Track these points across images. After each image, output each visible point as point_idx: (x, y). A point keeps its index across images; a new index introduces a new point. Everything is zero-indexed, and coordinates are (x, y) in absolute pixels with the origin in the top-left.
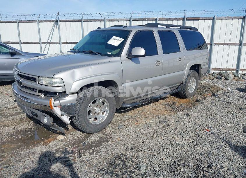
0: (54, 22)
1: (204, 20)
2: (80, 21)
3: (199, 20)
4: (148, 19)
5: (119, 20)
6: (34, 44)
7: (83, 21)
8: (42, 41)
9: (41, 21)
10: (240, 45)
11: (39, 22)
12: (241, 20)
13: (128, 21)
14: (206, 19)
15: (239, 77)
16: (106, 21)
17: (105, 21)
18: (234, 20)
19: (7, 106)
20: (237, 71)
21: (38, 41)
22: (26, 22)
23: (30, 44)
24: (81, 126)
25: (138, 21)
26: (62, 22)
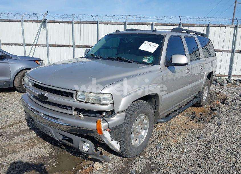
0: (41, 22)
1: (199, 26)
2: (70, 23)
3: (194, 26)
4: (143, 23)
5: (114, 23)
6: (17, 46)
7: (75, 23)
8: (26, 43)
9: (26, 21)
10: (233, 52)
11: (23, 22)
12: (234, 28)
13: (123, 24)
14: (201, 25)
15: (232, 83)
16: (100, 24)
17: (98, 23)
18: (227, 28)
19: (5, 122)
20: (229, 77)
21: (21, 42)
22: (8, 22)
23: (11, 45)
24: (126, 151)
25: (134, 25)
26: (50, 23)
